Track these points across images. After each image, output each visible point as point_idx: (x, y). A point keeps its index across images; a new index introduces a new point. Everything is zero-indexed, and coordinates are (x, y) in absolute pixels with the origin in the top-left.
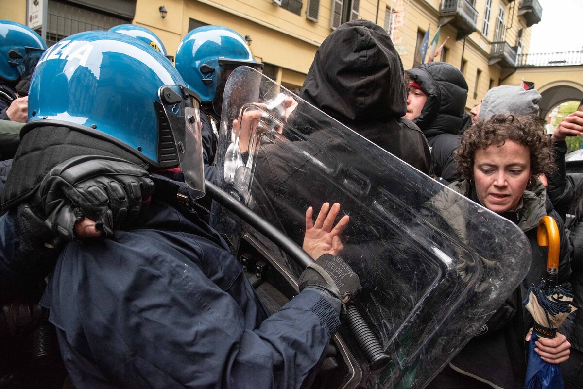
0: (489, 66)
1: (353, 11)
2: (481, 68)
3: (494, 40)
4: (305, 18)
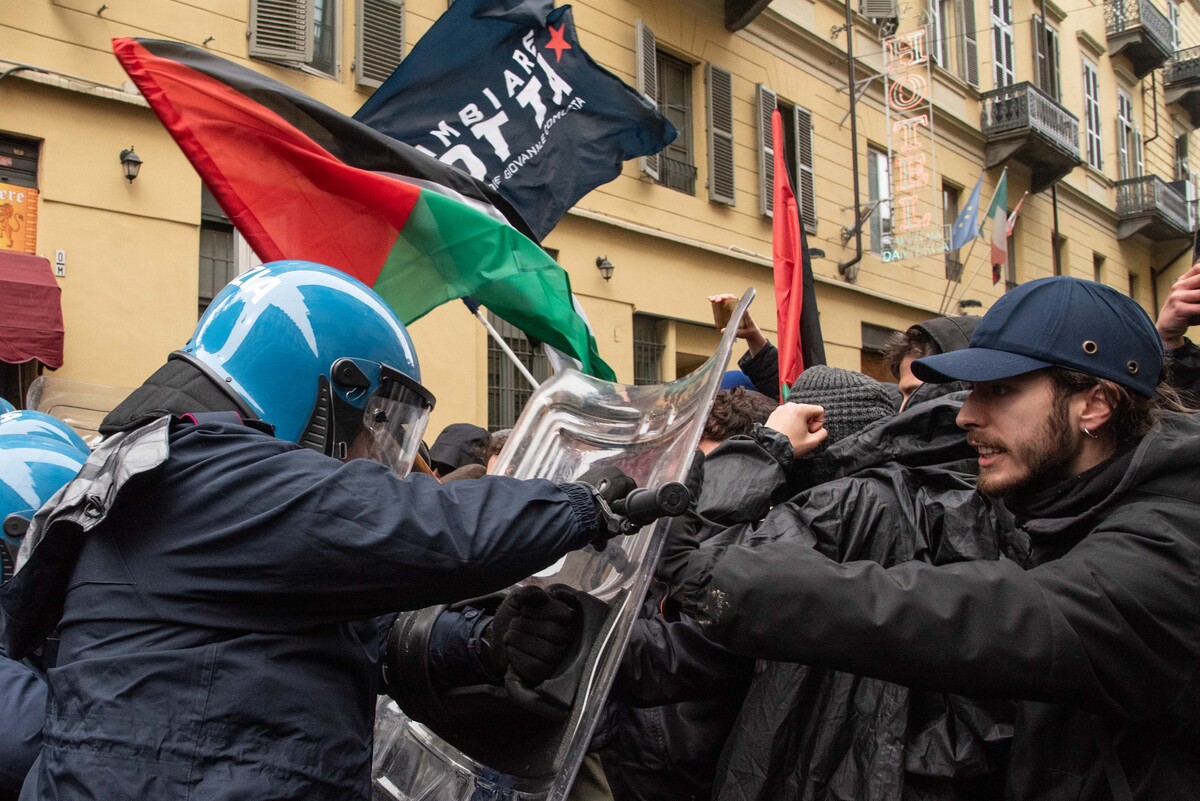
0: (1119, 241)
1: (801, 166)
2: (1103, 251)
3: (1119, 175)
4: (707, 200)
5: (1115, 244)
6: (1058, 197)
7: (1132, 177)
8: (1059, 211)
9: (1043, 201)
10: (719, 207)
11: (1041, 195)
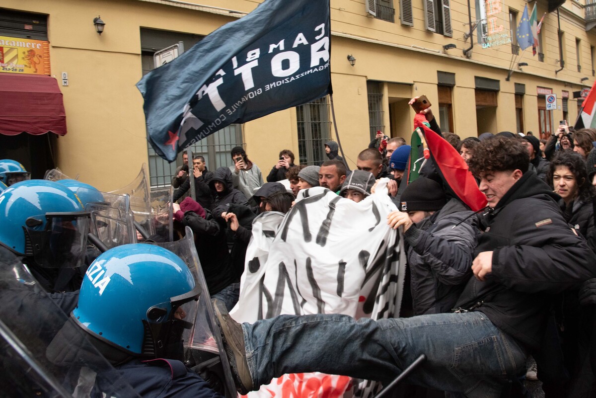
0: (586, 32)
1: (444, 6)
2: (579, 37)
3: (586, 3)
4: (400, 24)
5: (585, 33)
6: (560, 14)
7: (591, 3)
8: (560, 20)
9: (553, 16)
10: (406, 27)
11: (552, 13)
